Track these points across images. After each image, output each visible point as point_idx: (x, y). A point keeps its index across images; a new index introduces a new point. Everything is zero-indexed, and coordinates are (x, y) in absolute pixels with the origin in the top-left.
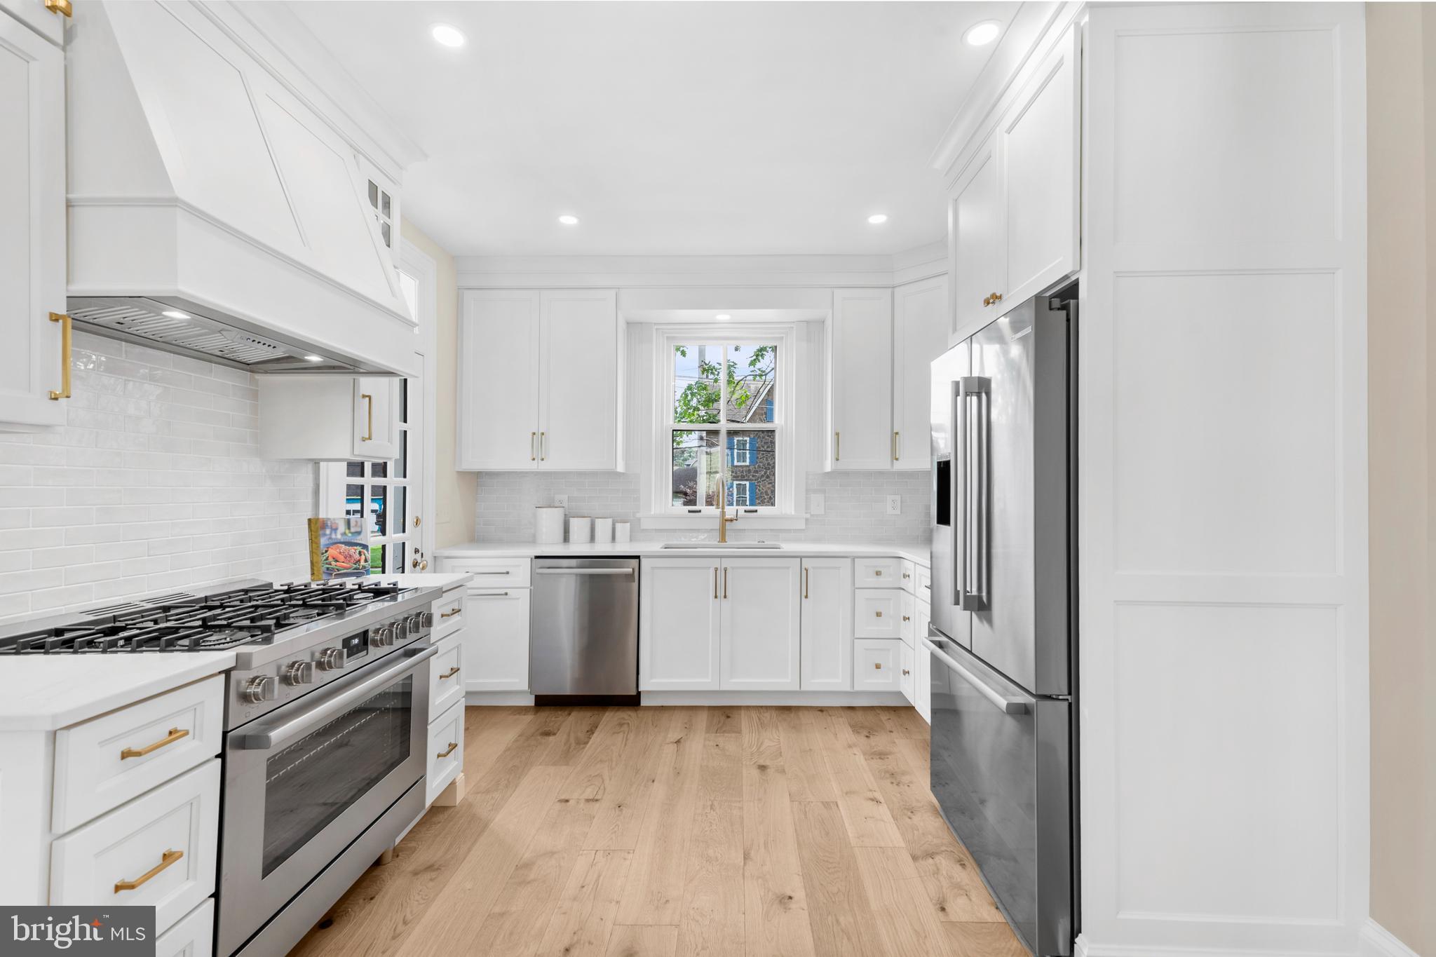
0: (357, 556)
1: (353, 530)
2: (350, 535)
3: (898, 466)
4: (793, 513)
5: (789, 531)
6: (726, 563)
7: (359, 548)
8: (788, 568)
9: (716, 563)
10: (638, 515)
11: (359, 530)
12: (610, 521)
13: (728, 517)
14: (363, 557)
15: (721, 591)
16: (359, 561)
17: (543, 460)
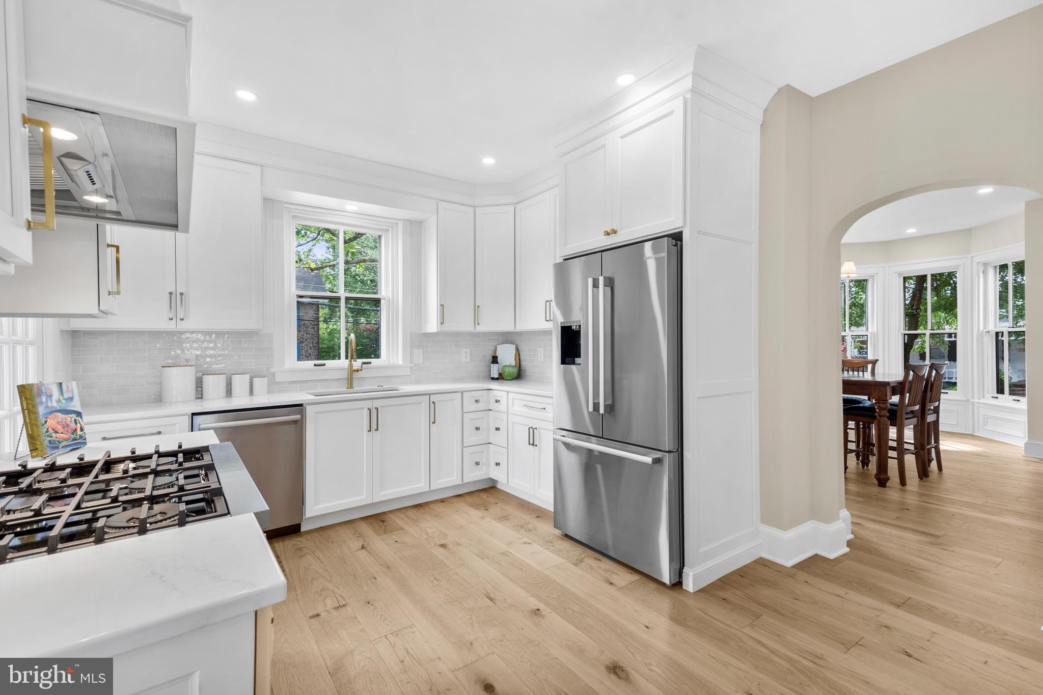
0: (73, 425)
1: (66, 396)
2: (64, 401)
3: (480, 329)
4: (401, 363)
5: (398, 377)
6: (377, 403)
7: (74, 416)
8: (421, 403)
9: (369, 404)
10: (272, 370)
11: (71, 395)
12: (247, 377)
13: (355, 368)
14: (79, 425)
15: (374, 425)
16: (76, 430)
17: (182, 320)
